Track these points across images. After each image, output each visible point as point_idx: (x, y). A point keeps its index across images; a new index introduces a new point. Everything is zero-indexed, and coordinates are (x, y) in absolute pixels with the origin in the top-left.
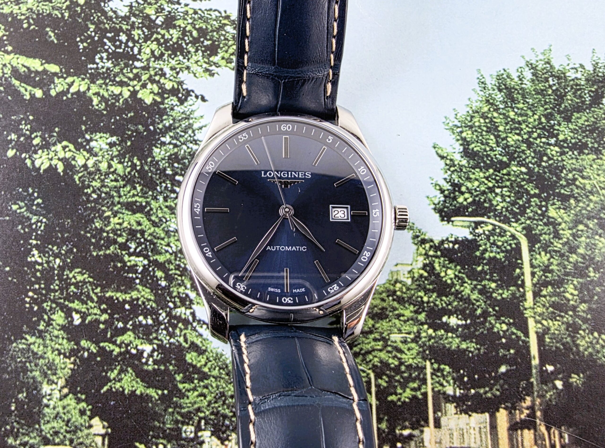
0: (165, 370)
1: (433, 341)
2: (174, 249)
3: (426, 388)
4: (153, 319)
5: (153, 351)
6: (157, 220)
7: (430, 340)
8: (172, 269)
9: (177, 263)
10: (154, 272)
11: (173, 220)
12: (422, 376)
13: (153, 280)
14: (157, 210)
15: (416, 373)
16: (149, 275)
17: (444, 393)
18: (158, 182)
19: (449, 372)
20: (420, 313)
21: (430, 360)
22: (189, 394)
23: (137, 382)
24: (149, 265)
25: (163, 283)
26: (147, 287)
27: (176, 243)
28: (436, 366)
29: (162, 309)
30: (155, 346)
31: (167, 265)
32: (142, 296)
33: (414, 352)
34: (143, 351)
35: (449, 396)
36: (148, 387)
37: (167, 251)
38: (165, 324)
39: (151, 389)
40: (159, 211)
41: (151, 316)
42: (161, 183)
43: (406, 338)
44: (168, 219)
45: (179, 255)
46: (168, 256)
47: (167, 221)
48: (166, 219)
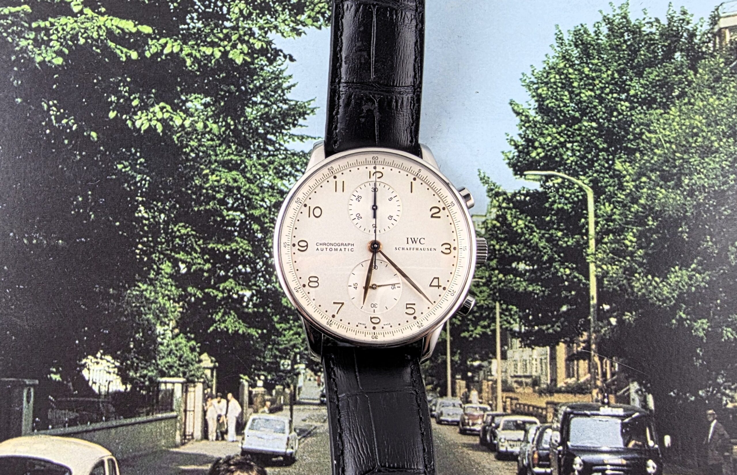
0: (263, 313)
1: (502, 284)
2: (268, 203)
3: (495, 326)
4: (251, 268)
5: (253, 295)
6: (251, 177)
7: (499, 284)
8: (267, 223)
9: (272, 216)
10: (251, 226)
11: (266, 177)
12: (491, 315)
13: (250, 233)
14: (251, 167)
15: (487, 313)
16: (246, 227)
17: (511, 330)
18: (251, 141)
19: (516, 312)
20: (492, 260)
21: (499, 301)
22: (286, 333)
23: (239, 323)
24: (246, 219)
25: (260, 235)
26: (244, 239)
27: (270, 198)
28: (504, 306)
29: (259, 258)
30: (254, 291)
31: (262, 219)
32: (241, 247)
33: (486, 294)
34: (244, 296)
35: (515, 332)
36: (249, 328)
37: (262, 206)
38: (262, 272)
39: (252, 329)
40: (253, 169)
41: (250, 265)
42: (254, 142)
43: (479, 282)
44: (262, 176)
45: (273, 210)
46: (263, 210)
47: (261, 178)
48: (260, 176)
